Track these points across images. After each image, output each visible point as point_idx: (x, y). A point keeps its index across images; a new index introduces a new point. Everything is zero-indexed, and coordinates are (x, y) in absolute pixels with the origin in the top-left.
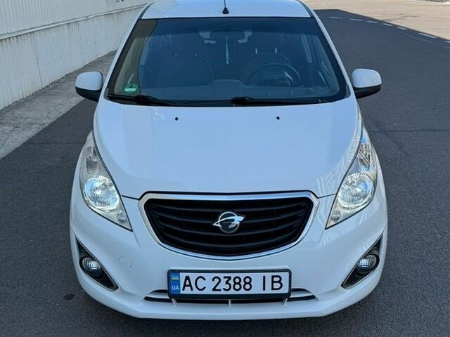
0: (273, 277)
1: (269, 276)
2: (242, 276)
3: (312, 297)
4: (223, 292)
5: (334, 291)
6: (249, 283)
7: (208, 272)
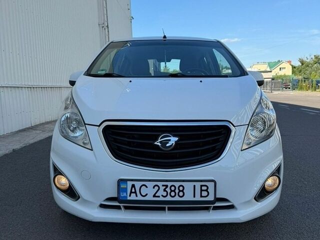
0: (201, 186)
1: (198, 185)
2: (177, 184)
3: (232, 207)
4: (161, 199)
5: (248, 202)
6: (182, 191)
7: (150, 181)
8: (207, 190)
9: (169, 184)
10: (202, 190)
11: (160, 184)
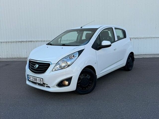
0: (40, 79)
1: (39, 79)
2: (36, 78)
3: (49, 87)
4: (33, 81)
5: (53, 87)
6: (37, 80)
7: (32, 76)
8: (41, 81)
9: (35, 78)
10: (40, 81)
11: (33, 77)
